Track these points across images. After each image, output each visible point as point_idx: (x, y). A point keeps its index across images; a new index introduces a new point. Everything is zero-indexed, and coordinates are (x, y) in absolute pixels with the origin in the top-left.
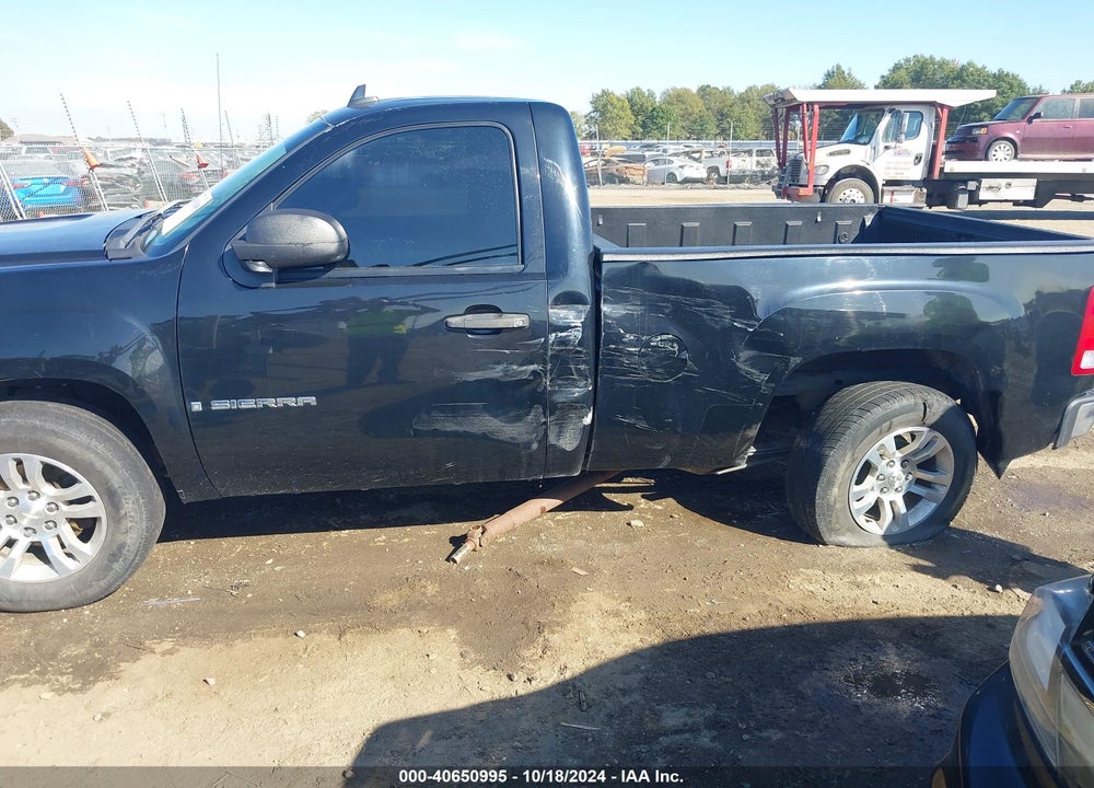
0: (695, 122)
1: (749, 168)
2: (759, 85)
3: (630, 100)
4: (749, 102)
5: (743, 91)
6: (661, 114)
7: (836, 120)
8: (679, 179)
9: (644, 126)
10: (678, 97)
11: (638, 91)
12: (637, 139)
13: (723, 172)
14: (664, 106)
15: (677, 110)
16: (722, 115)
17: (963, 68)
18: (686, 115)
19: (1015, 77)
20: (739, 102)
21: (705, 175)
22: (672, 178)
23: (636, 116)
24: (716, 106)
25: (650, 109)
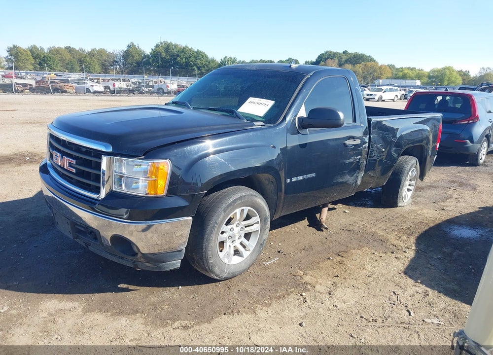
0: (68, 64)
1: (123, 87)
2: (98, 49)
3: (31, 51)
4: (93, 56)
5: (90, 51)
6: (49, 59)
7: (135, 66)
8: (92, 91)
9: (40, 64)
10: (55, 51)
11: (34, 47)
12: (37, 71)
13: (112, 88)
14: (50, 55)
15: (57, 58)
16: (81, 61)
17: (184, 48)
18: (62, 60)
19: (204, 53)
20: (89, 56)
21: (103, 90)
22: (88, 91)
23: (35, 59)
24: (77, 57)
25: (43, 56)
